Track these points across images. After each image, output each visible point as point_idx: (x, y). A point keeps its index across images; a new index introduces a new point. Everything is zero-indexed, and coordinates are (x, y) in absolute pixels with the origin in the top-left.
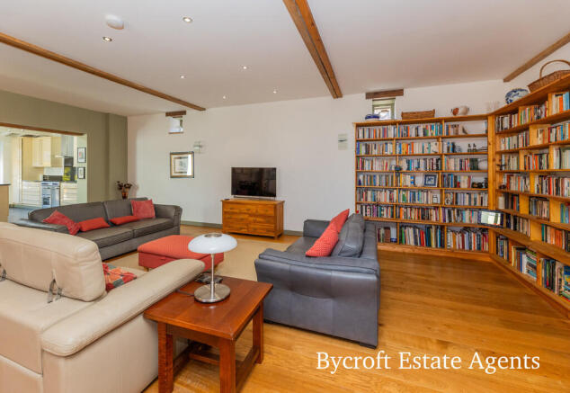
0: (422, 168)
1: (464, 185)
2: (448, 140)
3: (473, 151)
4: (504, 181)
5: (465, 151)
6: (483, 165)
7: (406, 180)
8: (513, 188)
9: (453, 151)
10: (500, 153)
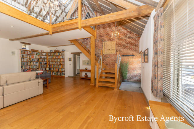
0: (35, 61)
1: (43, 64)
2: (40, 56)
3: (44, 58)
4: (49, 63)
5: (43, 58)
6: (46, 61)
7: (32, 63)
8: (50, 64)
9: (41, 58)
10: (48, 59)
